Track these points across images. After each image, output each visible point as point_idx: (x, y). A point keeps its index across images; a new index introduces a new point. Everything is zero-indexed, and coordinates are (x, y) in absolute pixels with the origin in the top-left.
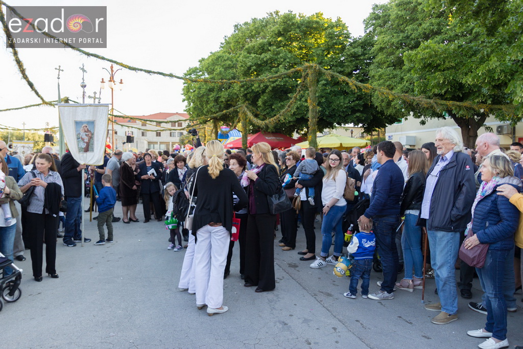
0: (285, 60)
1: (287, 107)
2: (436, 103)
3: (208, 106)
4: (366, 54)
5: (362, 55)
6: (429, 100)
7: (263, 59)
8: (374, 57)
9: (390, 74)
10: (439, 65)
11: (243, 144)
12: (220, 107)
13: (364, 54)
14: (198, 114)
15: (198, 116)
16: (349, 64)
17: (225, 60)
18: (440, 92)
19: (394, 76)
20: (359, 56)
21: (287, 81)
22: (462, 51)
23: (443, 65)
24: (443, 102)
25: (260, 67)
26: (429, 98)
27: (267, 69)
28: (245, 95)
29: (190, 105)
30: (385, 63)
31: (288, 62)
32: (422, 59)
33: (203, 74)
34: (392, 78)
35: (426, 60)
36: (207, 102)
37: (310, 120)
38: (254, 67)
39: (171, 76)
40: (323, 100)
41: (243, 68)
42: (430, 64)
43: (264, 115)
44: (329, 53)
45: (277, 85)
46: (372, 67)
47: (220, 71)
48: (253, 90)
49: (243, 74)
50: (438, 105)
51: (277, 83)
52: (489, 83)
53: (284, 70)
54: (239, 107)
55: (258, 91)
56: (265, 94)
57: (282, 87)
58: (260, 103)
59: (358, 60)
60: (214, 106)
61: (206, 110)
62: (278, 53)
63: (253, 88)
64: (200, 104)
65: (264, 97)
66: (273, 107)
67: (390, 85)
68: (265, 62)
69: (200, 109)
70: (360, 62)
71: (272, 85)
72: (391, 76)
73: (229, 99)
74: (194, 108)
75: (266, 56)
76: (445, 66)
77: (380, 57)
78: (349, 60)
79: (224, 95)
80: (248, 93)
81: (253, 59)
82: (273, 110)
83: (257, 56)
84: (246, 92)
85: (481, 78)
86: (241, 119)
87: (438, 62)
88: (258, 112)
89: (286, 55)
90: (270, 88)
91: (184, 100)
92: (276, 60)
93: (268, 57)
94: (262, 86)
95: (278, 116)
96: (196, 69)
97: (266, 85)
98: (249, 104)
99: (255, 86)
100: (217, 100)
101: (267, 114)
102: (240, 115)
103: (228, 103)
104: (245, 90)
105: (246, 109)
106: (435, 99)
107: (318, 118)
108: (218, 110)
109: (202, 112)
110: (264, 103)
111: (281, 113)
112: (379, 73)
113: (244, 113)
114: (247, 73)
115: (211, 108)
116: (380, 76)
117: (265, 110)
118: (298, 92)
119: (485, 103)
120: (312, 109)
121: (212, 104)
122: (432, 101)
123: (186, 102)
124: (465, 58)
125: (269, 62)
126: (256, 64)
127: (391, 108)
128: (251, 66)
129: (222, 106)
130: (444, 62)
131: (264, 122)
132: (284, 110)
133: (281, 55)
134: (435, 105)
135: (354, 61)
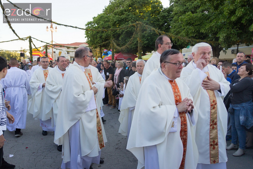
0: (132, 18)
1: (130, 41)
2: (192, 40)
3: (97, 40)
4: (170, 16)
5: (167, 16)
6: (189, 39)
7: (122, 18)
8: (173, 18)
9: (179, 26)
10: (193, 23)
11: (112, 58)
12: (102, 41)
13: (168, 16)
14: (92, 44)
15: (92, 45)
16: (161, 20)
17: (105, 18)
18: (193, 35)
19: (181, 26)
20: (166, 17)
21: (132, 29)
22: (204, 17)
23: (195, 23)
24: (195, 40)
25: (121, 22)
26: (190, 38)
27: (124, 23)
28: (113, 35)
29: (89, 39)
30: (177, 20)
31: (133, 19)
32: (186, 20)
33: (95, 25)
34: (180, 27)
35: (188, 21)
36: (96, 38)
37: (139, 48)
38: (117, 22)
39: (76, 27)
40: (149, 38)
41: (112, 22)
42: (189, 23)
43: (122, 45)
44: (153, 15)
45: (128, 30)
46: (172, 22)
47: (102, 23)
48: (117, 33)
49: (112, 25)
50: (193, 41)
51: (128, 29)
52: (211, 32)
53: (131, 23)
54: (111, 41)
55: (119, 33)
56: (122, 35)
57: (130, 31)
58: (120, 39)
59: (165, 18)
60: (99, 40)
61: (96, 42)
62: (129, 15)
63: (117, 32)
64: (93, 39)
65: (122, 36)
66: (126, 41)
67: (179, 31)
68: (122, 19)
69: (93, 41)
70: (166, 20)
71: (126, 31)
72: (179, 27)
73: (106, 37)
74: (91, 41)
75: (123, 16)
76: (195, 24)
77: (175, 18)
78: (162, 18)
79: (104, 35)
80: (115, 34)
81: (117, 18)
82: (126, 42)
83: (119, 16)
84: (114, 34)
85: (208, 30)
86: (111, 46)
87: (193, 22)
88: (119, 43)
89: (132, 16)
90: (125, 32)
91: (86, 37)
92: (128, 18)
93: (124, 17)
94: (121, 31)
95: (126, 45)
96: (91, 22)
97: (123, 31)
98: (115, 39)
99: (118, 31)
100: (101, 37)
101: (123, 44)
102: (111, 45)
103: (106, 38)
104: (113, 32)
105: (113, 42)
106: (192, 39)
107: (142, 46)
108: (101, 42)
109: (94, 43)
110: (122, 39)
111: (128, 44)
112: (174, 25)
113: (113, 43)
114: (114, 25)
115: (98, 41)
116: (175, 27)
117: (122, 42)
118: (134, 34)
119: (212, 41)
120: (139, 43)
121: (98, 39)
122: (190, 39)
123: (87, 38)
124: (204, 20)
125: (124, 19)
126: (118, 20)
127: (179, 42)
128: (116, 21)
129: (104, 40)
130: (195, 22)
131: (120, 48)
132: (129, 43)
133: (130, 16)
134: (191, 41)
135: (164, 19)
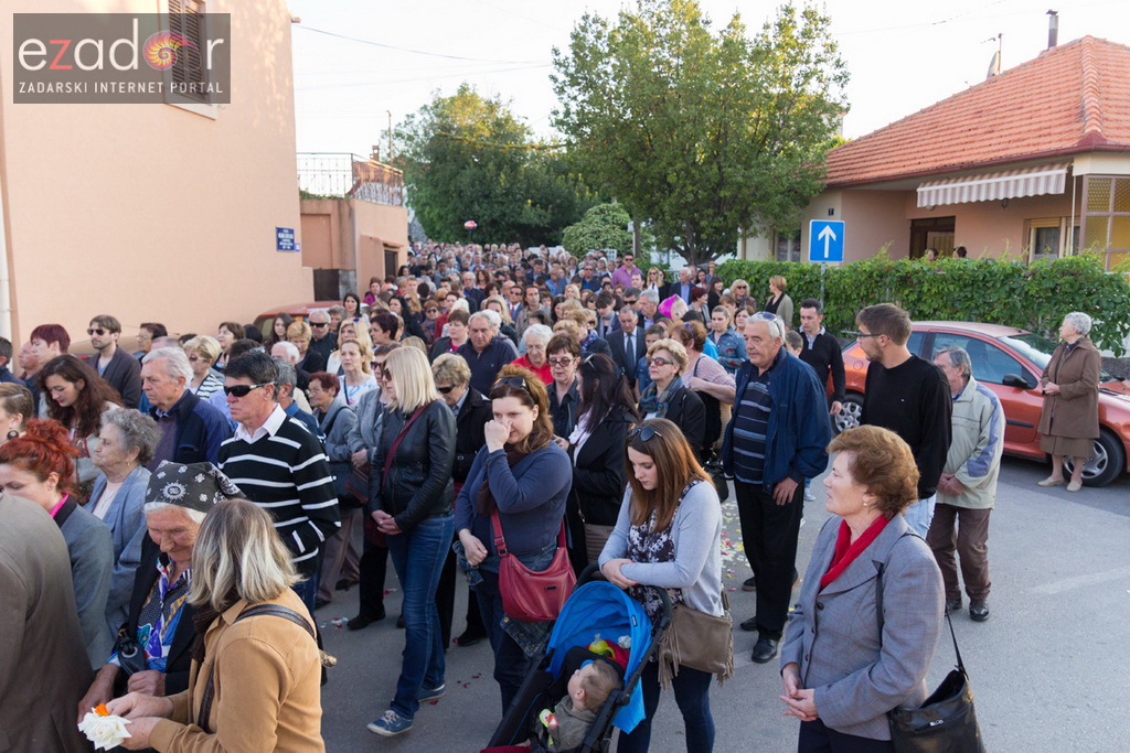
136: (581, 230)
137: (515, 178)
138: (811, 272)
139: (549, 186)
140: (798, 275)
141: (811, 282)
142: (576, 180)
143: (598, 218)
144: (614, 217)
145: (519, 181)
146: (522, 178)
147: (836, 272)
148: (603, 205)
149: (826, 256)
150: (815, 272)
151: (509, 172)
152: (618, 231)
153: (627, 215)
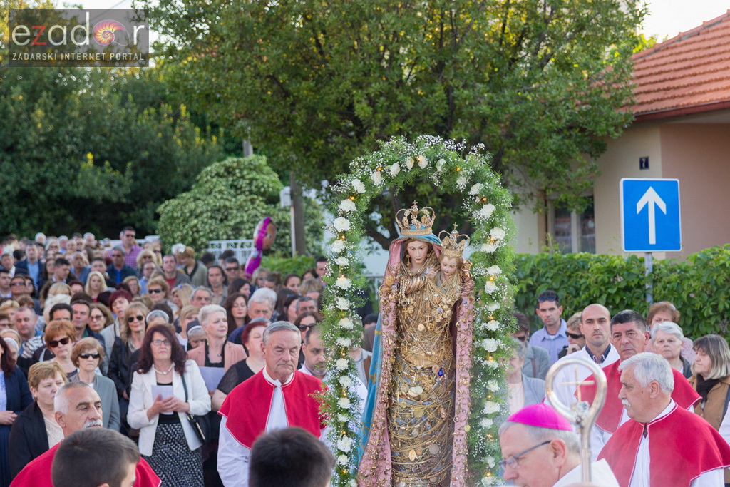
136: (192, 206)
137: (63, 114)
138: (627, 269)
139: (128, 125)
140: (605, 277)
141: (628, 289)
142: (177, 116)
143: (222, 185)
144: (251, 180)
145: (71, 119)
146: (75, 114)
147: (672, 271)
148: (230, 161)
149: (652, 240)
150: (635, 271)
151: (51, 103)
152: (261, 206)
153: (275, 177)
